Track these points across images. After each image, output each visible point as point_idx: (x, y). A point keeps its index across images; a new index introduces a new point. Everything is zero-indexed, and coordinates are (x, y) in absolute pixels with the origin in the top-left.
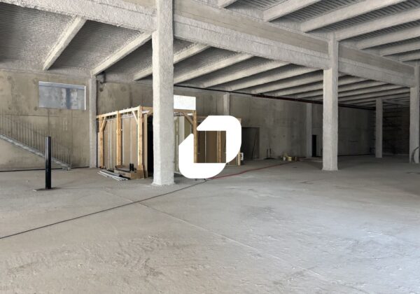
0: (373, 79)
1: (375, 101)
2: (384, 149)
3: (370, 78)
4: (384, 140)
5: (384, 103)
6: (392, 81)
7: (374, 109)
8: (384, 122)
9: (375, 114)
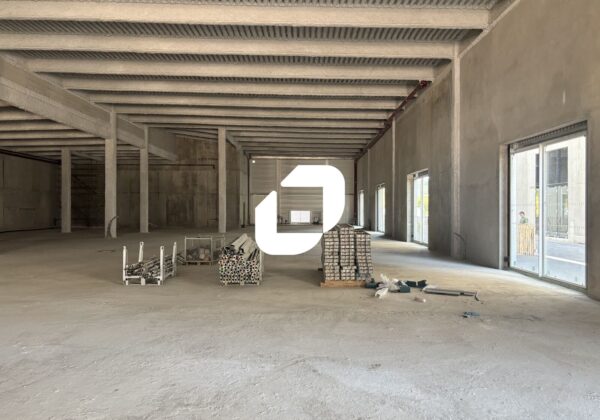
0: (53, 119)
1: (60, 151)
2: (75, 220)
3: (48, 116)
4: (74, 207)
5: (72, 155)
6: (81, 126)
7: (59, 162)
8: (73, 182)
9: (60, 169)
